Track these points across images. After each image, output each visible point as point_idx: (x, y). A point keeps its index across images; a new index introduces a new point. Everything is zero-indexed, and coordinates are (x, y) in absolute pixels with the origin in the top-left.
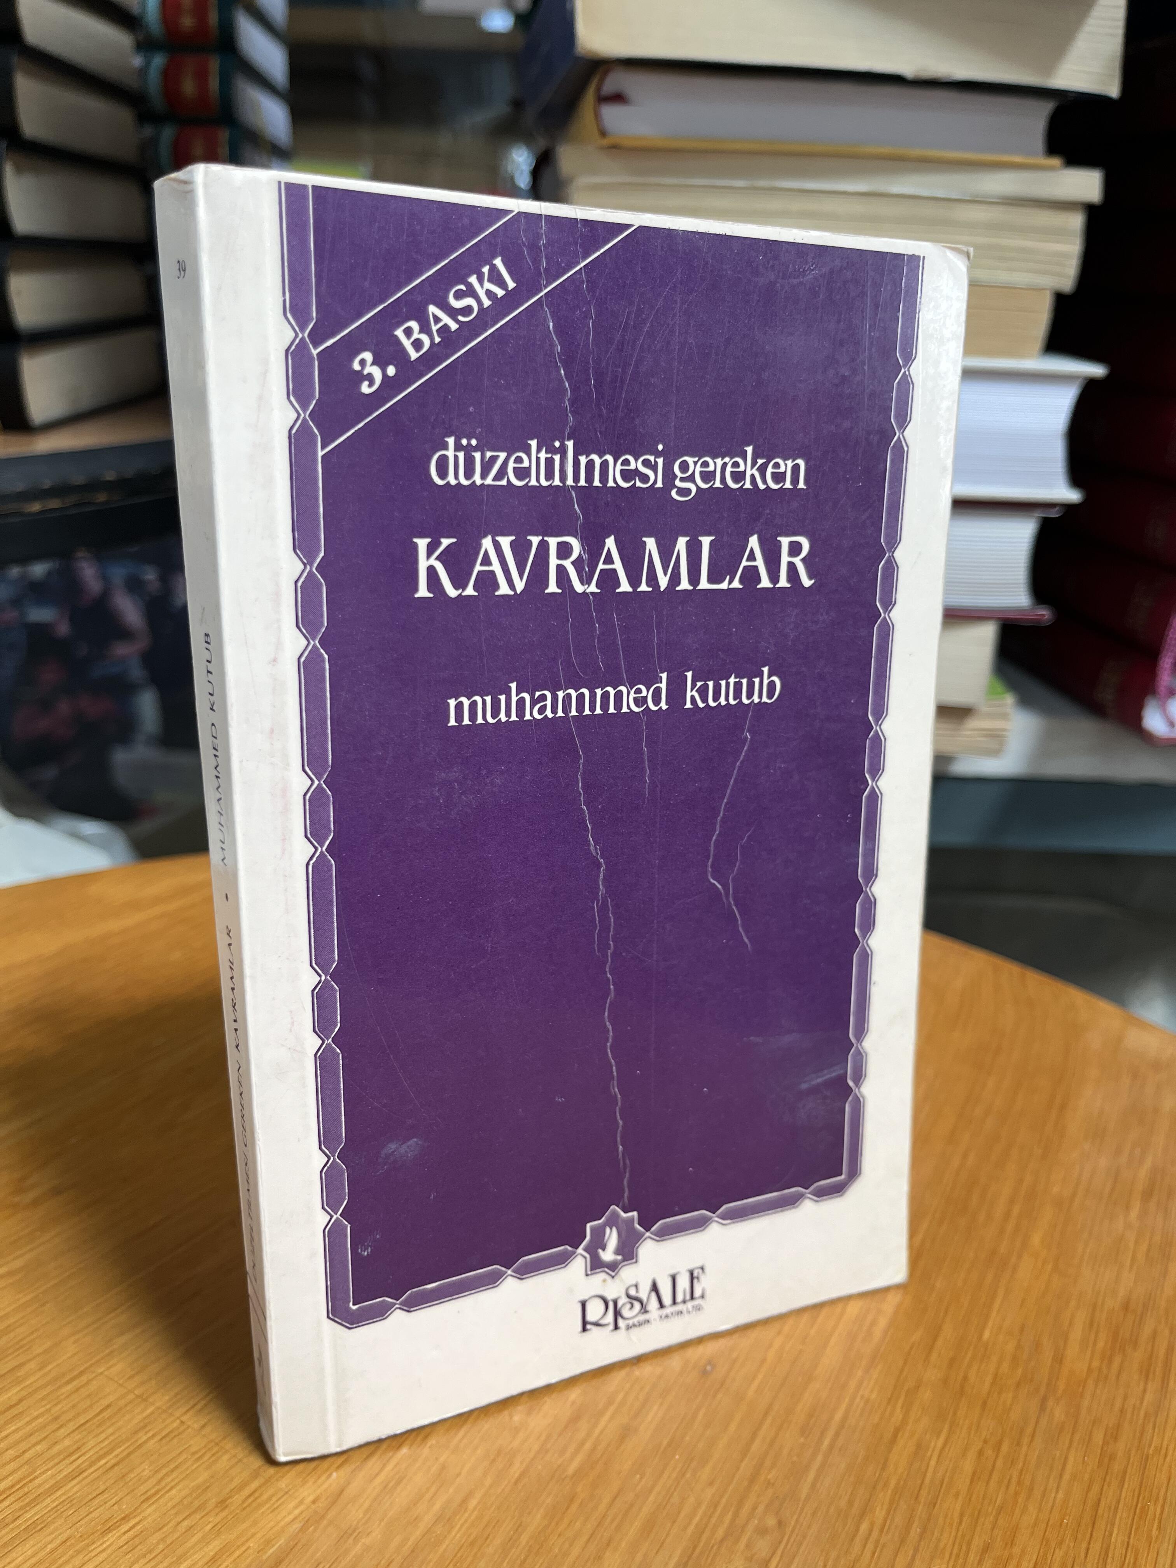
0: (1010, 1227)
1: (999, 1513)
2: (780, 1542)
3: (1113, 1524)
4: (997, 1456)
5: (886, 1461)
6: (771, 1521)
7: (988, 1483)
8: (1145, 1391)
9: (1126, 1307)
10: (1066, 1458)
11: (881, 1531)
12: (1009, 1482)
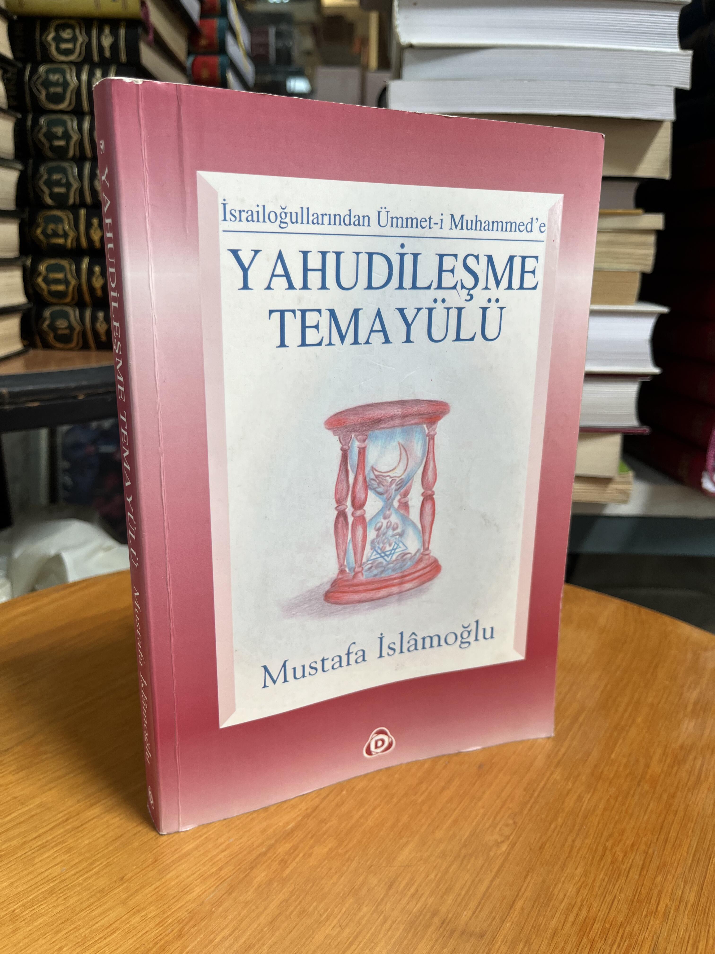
0: (626, 715)
1: (616, 822)
2: (514, 829)
3: (670, 829)
4: (616, 801)
5: (563, 802)
6: (511, 822)
7: (611, 811)
8: (688, 780)
9: (682, 747)
10: (649, 805)
11: (561, 827)
12: (621, 812)
